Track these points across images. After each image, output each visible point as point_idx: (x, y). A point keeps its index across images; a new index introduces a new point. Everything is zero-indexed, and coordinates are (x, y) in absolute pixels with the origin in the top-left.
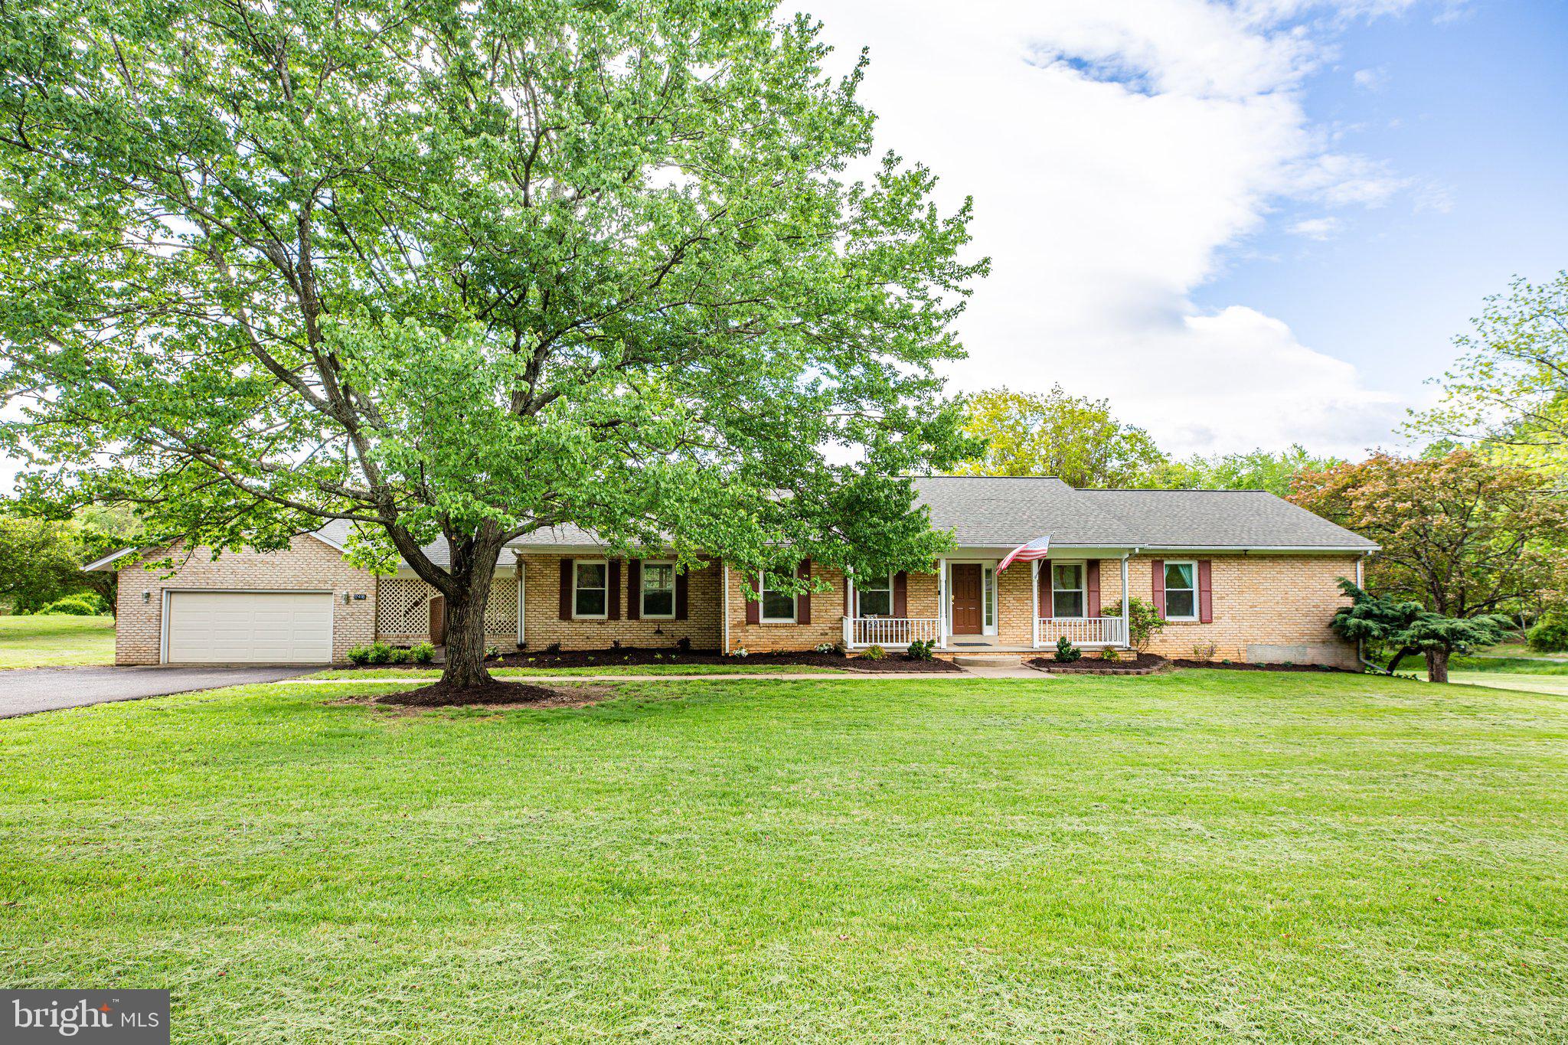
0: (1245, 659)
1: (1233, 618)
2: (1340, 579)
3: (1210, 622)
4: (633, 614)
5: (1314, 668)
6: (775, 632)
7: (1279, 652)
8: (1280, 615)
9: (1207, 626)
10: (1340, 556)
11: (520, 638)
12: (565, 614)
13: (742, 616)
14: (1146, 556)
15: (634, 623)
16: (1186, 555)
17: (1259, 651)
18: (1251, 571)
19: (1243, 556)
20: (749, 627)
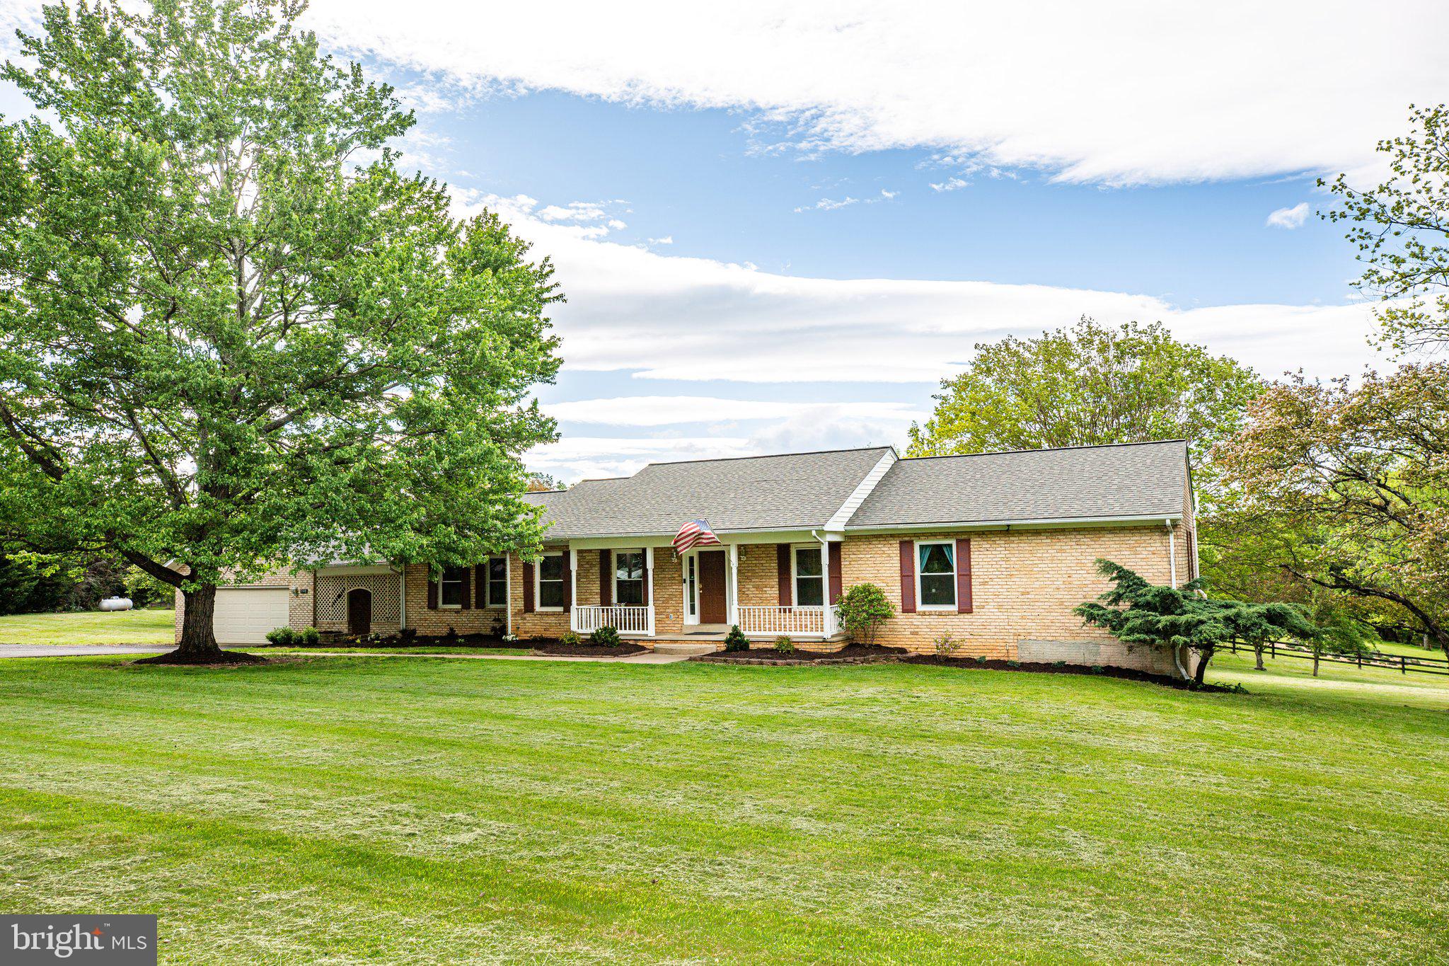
0: (1015, 657)
1: (1000, 607)
2: (1101, 559)
3: (970, 611)
4: (480, 604)
5: (1110, 672)
6: (546, 619)
7: (1061, 649)
8: (1062, 603)
9: (967, 616)
10: (1145, 528)
11: (402, 625)
12: (433, 606)
13: (521, 604)
14: (892, 536)
15: (480, 612)
16: (940, 534)
17: (1035, 648)
18: (1021, 550)
19: (1008, 532)
20: (526, 615)
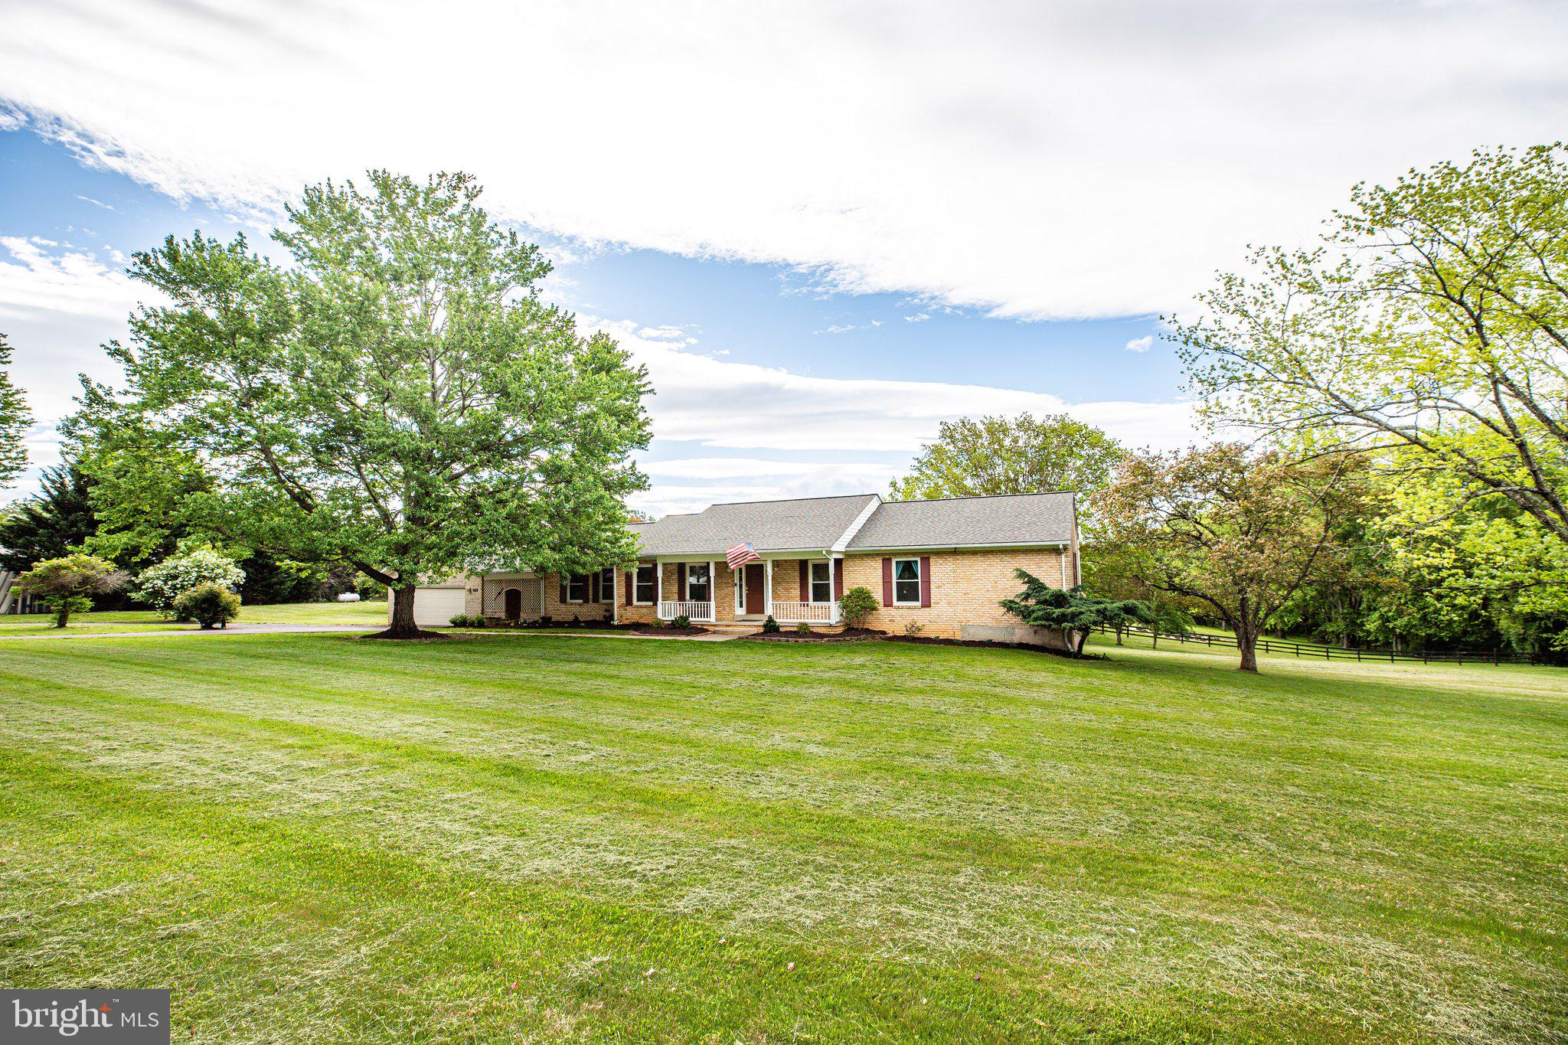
0: (959, 636)
1: (949, 603)
2: (1017, 570)
3: (929, 606)
4: (596, 600)
5: (1022, 647)
6: (641, 610)
7: (990, 631)
8: (991, 600)
9: (927, 609)
10: (1045, 550)
11: (542, 614)
12: (563, 600)
13: (624, 600)
14: (878, 555)
15: (596, 605)
16: (910, 553)
17: (972, 631)
19: (955, 552)
20: (627, 607)
